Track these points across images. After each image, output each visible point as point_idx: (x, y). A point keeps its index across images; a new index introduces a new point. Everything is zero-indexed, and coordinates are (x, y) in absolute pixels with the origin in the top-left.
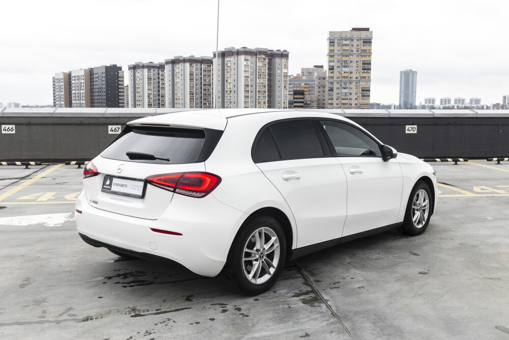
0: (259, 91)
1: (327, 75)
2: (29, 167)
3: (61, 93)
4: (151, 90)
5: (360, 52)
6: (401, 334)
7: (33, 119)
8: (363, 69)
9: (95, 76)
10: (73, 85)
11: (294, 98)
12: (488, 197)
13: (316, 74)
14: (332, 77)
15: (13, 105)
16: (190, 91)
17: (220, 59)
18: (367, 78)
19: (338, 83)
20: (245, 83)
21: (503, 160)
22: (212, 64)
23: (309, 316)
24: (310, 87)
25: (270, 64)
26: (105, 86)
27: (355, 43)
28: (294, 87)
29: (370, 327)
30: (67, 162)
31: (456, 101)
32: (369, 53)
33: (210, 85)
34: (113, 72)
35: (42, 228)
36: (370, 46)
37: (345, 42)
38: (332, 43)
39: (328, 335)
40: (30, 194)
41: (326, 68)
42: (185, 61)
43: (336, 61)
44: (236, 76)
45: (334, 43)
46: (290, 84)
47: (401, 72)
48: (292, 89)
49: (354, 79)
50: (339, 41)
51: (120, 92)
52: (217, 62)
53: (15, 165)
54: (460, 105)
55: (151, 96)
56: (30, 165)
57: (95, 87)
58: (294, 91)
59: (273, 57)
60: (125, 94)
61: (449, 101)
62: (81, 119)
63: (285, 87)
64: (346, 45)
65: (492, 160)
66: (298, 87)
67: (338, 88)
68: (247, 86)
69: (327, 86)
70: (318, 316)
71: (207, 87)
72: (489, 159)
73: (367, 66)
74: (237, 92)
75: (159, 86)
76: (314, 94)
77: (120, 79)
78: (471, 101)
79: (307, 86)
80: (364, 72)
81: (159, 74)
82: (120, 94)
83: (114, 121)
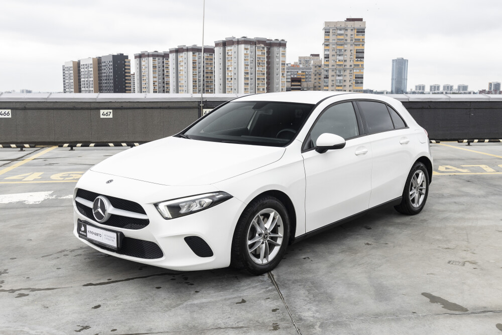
0: (258, 79)
1: (323, 63)
2: (24, 149)
3: (71, 81)
4: (156, 77)
5: (354, 41)
6: (331, 300)
7: (28, 104)
8: (356, 58)
9: (103, 64)
10: (82, 73)
11: (292, 85)
12: (450, 175)
13: (312, 62)
14: (328, 65)
16: (193, 79)
17: (222, 48)
18: (360, 66)
19: (333, 70)
20: (245, 70)
21: (473, 142)
22: (214, 53)
23: (250, 284)
24: (306, 75)
25: (268, 52)
26: (112, 74)
27: (349, 32)
28: (291, 74)
29: (304, 294)
30: (60, 145)
31: (444, 87)
32: (362, 43)
33: (212, 73)
34: (120, 61)
35: (22, 205)
36: (363, 35)
37: (339, 32)
38: (327, 33)
39: (263, 302)
40: (18, 175)
41: (322, 57)
42: (188, 50)
43: (331, 50)
44: (236, 64)
45: (329, 32)
46: (288, 72)
47: (393, 60)
48: (290, 77)
49: (348, 67)
50: (334, 31)
51: (126, 80)
52: (218, 51)
53: (11, 147)
54: (449, 92)
55: (157, 84)
56: (25, 147)
57: (103, 75)
58: (292, 78)
59: (272, 46)
60: (132, 82)
61: (438, 87)
62: (74, 104)
63: (283, 74)
64: (340, 35)
65: (462, 142)
66: (295, 74)
67: (333, 76)
68: (247, 73)
69: (323, 73)
70: (259, 284)
71: (209, 75)
72: (460, 140)
73: (360, 55)
74: (237, 79)
75: (163, 74)
76: (310, 81)
77: (126, 67)
78: (459, 87)
79: (304, 74)
80: (358, 61)
81: (163, 62)
82: (127, 81)
83: (105, 105)
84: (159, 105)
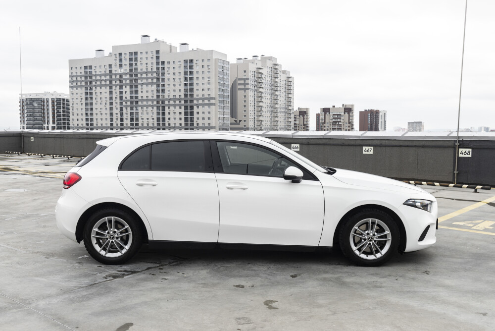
15: (483, 129)
62: (343, 140)
83: (368, 143)
84: (414, 144)
